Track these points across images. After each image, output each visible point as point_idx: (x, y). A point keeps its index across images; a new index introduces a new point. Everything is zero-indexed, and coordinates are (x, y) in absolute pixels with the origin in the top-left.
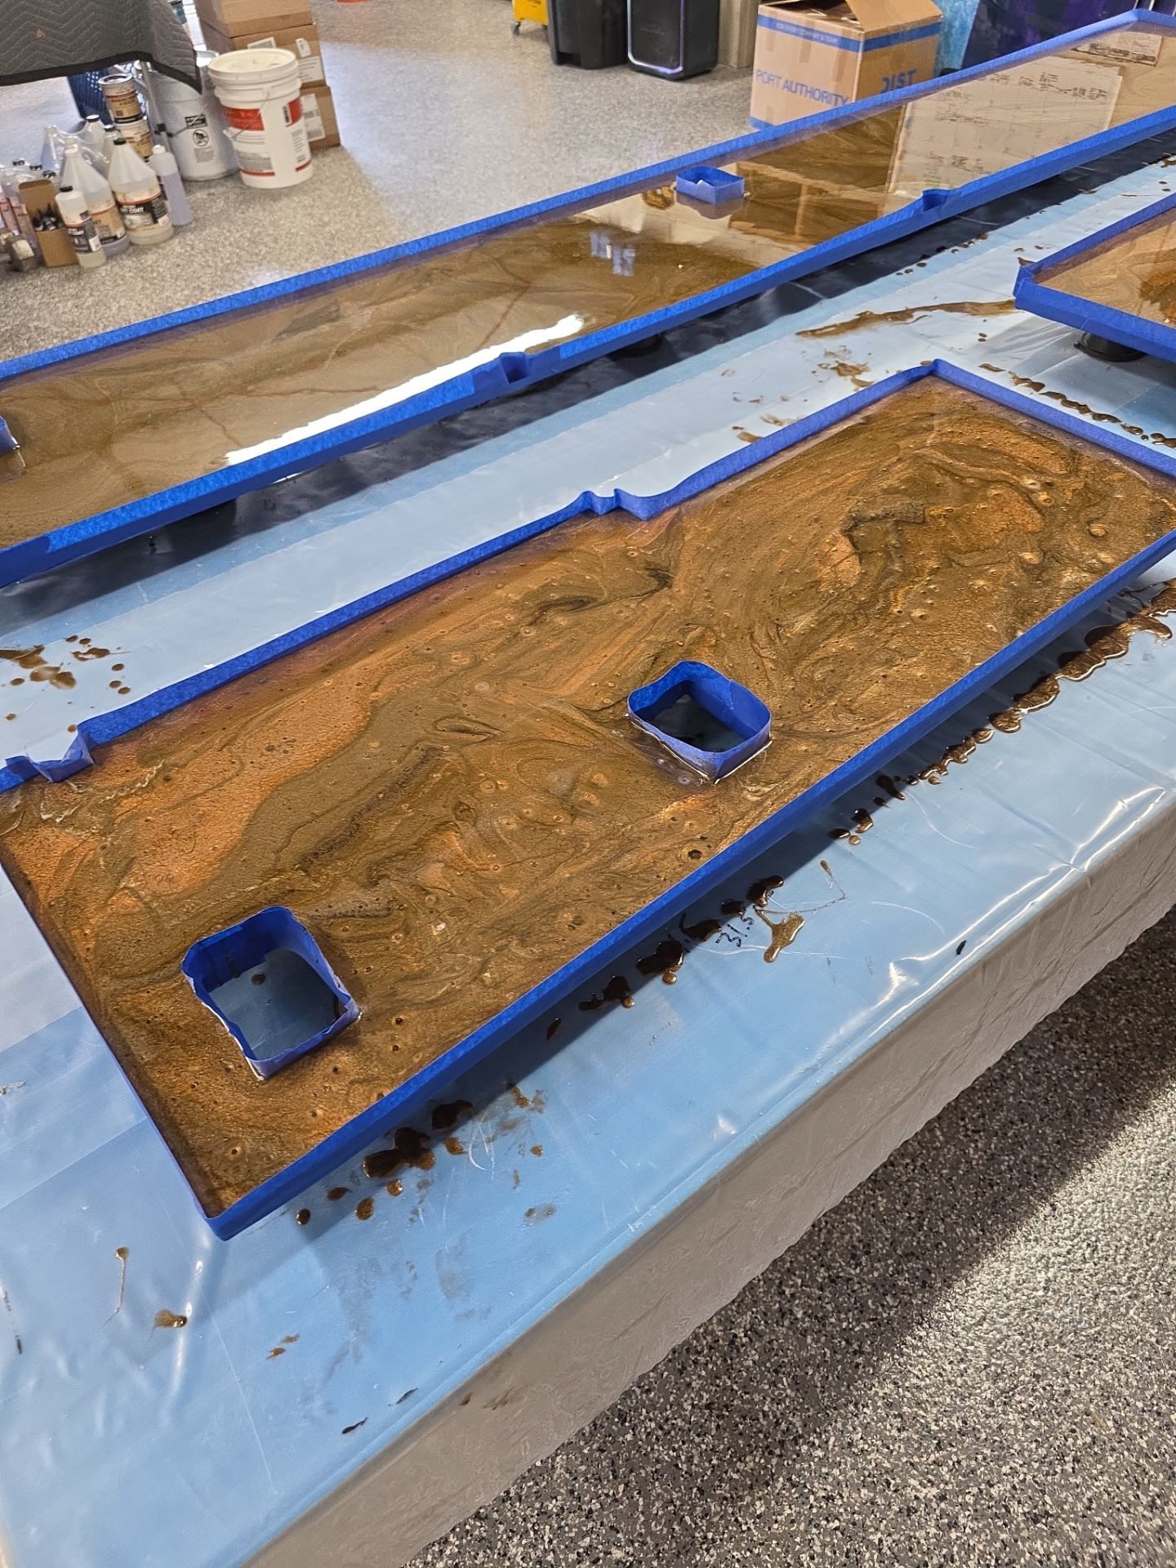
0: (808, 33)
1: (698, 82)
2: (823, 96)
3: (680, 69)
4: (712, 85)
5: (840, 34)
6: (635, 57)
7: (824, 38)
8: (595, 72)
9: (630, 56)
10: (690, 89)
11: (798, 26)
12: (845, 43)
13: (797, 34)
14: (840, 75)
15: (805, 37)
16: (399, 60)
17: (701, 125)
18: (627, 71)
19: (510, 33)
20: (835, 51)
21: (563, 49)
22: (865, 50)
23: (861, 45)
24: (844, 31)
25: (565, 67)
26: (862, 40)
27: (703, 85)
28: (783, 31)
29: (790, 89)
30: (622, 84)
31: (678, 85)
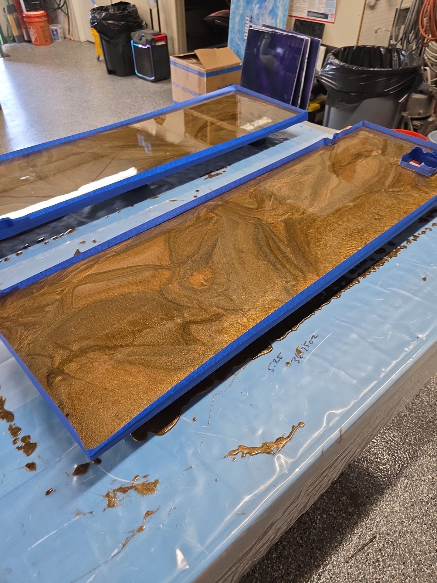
0: (187, 69)
1: (161, 83)
2: (195, 94)
3: (153, 78)
4: (167, 85)
5: (197, 70)
6: (139, 73)
7: (192, 71)
8: (123, 78)
9: (136, 72)
10: (158, 86)
11: (184, 66)
12: (200, 74)
13: (183, 69)
14: (200, 86)
15: (186, 70)
16: (47, 71)
17: (156, 102)
18: (136, 77)
19: (96, 60)
20: (197, 76)
21: (110, 69)
22: (207, 77)
23: (205, 75)
24: (199, 69)
25: (111, 75)
26: (205, 73)
27: (163, 84)
28: (179, 67)
29: (184, 90)
30: (131, 83)
31: (153, 84)
